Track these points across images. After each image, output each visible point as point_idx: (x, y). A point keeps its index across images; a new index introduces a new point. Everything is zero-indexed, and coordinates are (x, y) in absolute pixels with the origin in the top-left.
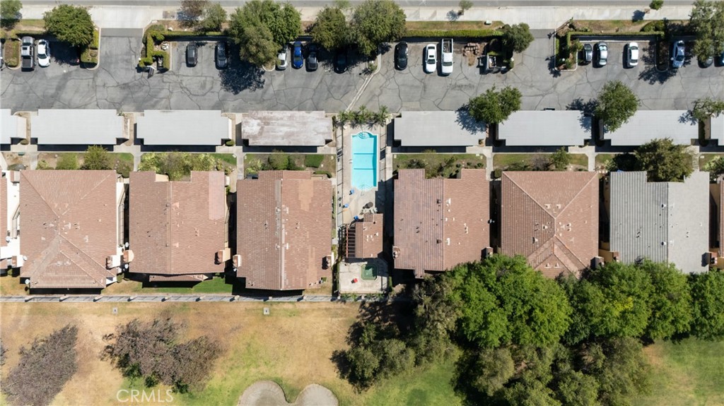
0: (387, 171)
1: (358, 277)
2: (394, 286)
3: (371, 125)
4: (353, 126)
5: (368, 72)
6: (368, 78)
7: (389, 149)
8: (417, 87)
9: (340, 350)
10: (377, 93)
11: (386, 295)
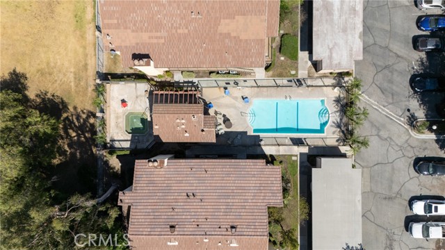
0: (274, 148)
1: (129, 108)
2: (118, 157)
3: (339, 126)
4: (338, 100)
5: (412, 121)
6: (403, 121)
7: (305, 150)
8: (390, 188)
9: (28, 83)
10: (382, 133)
11: (105, 146)
